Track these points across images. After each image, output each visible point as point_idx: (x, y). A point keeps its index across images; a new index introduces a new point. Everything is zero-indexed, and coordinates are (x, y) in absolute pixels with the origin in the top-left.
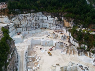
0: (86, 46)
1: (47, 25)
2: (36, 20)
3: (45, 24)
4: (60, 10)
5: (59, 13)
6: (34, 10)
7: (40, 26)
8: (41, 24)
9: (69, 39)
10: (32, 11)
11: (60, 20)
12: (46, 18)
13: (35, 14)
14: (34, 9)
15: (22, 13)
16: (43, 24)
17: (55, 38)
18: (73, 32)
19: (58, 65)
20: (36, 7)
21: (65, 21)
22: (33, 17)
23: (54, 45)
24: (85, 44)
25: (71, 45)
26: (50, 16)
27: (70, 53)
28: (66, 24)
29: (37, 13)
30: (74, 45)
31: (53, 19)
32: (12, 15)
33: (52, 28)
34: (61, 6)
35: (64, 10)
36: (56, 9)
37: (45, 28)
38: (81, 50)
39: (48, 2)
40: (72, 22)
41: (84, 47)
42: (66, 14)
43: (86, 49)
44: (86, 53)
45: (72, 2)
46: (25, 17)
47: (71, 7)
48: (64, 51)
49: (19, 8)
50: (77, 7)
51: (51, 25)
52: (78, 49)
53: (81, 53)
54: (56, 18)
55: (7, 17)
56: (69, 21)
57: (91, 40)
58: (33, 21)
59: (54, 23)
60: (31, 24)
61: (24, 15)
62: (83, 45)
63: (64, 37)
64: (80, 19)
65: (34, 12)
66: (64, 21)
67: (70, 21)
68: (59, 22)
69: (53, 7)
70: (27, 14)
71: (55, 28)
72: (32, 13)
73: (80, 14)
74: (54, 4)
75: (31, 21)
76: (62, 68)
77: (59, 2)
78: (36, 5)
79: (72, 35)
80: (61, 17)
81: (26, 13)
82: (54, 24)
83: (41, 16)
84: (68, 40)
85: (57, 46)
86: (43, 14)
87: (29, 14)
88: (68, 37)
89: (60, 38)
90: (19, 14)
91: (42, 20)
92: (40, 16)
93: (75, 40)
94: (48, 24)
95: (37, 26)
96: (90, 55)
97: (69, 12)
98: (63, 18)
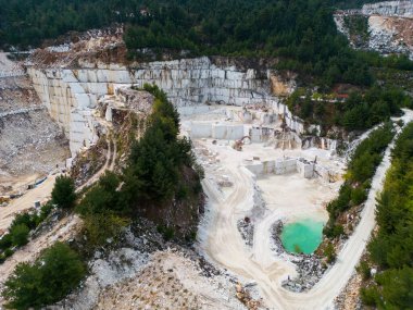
0: (318, 127)
1: (224, 94)
2: (192, 80)
3: (218, 91)
4: (260, 52)
5: (258, 61)
6: (188, 52)
7: (202, 96)
8: (206, 91)
9: (284, 121)
10: (183, 53)
11: (261, 77)
12: (221, 73)
13: (190, 61)
14: (187, 48)
15: (159, 59)
16: (212, 90)
17: (249, 122)
18: (292, 103)
19: (256, 159)
20: (192, 43)
21: (274, 79)
22: (186, 70)
23: (247, 134)
24: (317, 124)
25: (286, 130)
26: (232, 68)
27: (284, 148)
28: (279, 87)
29: (197, 60)
30: (294, 131)
31: (241, 74)
32: (134, 64)
33: (240, 100)
34: (264, 41)
35: (271, 51)
36: (249, 48)
37: (219, 103)
38: (309, 138)
39: (226, 30)
40: (292, 82)
41: (315, 130)
42: (277, 61)
43: (318, 134)
44: (318, 143)
45: (294, 30)
46: (165, 68)
47: (290, 42)
48: (270, 145)
49: (150, 45)
50: (306, 43)
51: (236, 92)
52: (301, 136)
53: (307, 142)
54: (251, 73)
55: (124, 67)
56: (285, 80)
57: (329, 114)
58: (186, 82)
59: (245, 86)
60: (180, 89)
61: (163, 63)
62: (313, 126)
63: (272, 117)
64: (313, 74)
65: (188, 56)
66: (271, 80)
67: (288, 80)
68: (259, 82)
69: (240, 43)
70: (172, 63)
71: (246, 100)
72: (183, 60)
73: (314, 62)
74: (243, 35)
75: (180, 81)
76: (265, 163)
77: (259, 30)
78: (192, 37)
79: (290, 109)
80: (265, 69)
81: (169, 60)
82: (245, 90)
83: (206, 67)
84: (280, 123)
85: (253, 137)
86: (213, 62)
87: (177, 62)
88: (280, 115)
89: (262, 120)
90: (153, 61)
91: (210, 81)
92: (204, 69)
93: (296, 117)
94: (226, 92)
95: (196, 98)
96: (326, 144)
97: (286, 55)
98: (268, 73)
